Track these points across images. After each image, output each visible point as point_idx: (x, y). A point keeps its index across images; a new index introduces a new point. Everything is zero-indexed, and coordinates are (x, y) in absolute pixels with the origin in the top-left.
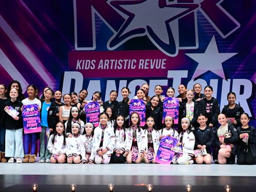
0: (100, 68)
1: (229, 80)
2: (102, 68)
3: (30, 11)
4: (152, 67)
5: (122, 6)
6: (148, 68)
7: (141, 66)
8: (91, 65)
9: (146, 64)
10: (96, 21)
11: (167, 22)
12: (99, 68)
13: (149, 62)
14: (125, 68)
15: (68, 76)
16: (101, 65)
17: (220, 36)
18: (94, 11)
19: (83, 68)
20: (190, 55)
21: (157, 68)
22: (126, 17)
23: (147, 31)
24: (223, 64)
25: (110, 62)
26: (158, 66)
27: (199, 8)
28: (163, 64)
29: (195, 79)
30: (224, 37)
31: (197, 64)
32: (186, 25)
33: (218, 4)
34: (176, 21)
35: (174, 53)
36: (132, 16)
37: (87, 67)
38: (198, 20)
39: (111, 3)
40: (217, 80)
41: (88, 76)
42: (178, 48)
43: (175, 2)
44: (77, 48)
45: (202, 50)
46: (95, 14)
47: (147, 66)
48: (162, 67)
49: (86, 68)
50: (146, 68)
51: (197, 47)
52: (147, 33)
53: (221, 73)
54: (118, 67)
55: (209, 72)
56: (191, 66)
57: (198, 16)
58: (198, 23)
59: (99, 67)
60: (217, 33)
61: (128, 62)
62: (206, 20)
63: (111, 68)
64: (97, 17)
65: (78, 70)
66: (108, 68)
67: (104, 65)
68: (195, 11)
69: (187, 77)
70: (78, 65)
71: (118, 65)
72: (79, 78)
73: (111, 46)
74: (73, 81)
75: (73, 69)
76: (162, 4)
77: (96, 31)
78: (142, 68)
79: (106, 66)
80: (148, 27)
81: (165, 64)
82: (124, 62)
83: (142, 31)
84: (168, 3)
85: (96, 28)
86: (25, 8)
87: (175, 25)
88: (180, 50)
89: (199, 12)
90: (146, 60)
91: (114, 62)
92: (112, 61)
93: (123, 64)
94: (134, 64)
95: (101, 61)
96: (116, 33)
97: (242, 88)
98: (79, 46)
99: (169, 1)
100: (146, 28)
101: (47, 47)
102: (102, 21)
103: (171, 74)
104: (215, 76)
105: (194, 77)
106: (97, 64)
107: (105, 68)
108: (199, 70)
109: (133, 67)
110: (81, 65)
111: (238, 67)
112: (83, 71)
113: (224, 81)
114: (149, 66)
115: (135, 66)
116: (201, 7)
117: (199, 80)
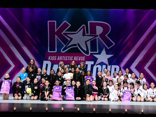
1: (110, 66)
2: (59, 60)
3: (30, 36)
4: (79, 60)
5: (68, 35)
7: (75, 59)
8: (54, 58)
9: (77, 58)
10: (57, 41)
11: (86, 42)
13: (78, 58)
14: (68, 60)
15: (45, 63)
17: (107, 48)
18: (56, 36)
20: (95, 55)
21: (81, 60)
22: (69, 39)
23: (77, 45)
24: (108, 59)
25: (62, 57)
27: (99, 37)
28: (84, 58)
29: (97, 65)
30: (108, 48)
31: (97, 59)
32: (93, 43)
33: (106, 35)
34: (89, 41)
35: (88, 54)
36: (71, 39)
38: (98, 41)
39: (64, 33)
40: (105, 66)
41: (53, 63)
42: (90, 52)
43: (89, 34)
44: (49, 52)
45: (99, 53)
46: (57, 38)
47: (77, 59)
48: (83, 60)
49: (52, 60)
51: (97, 52)
52: (77, 46)
53: (107, 63)
55: (102, 62)
56: (95, 60)
57: (98, 40)
58: (98, 43)
60: (106, 47)
61: (69, 58)
62: (101, 41)
63: (63, 60)
64: (57, 39)
65: (49, 60)
66: (61, 60)
67: (60, 58)
68: (97, 38)
69: (93, 64)
70: (49, 58)
71: (65, 58)
72: (49, 63)
73: (63, 51)
74: (47, 65)
75: (47, 60)
76: (84, 35)
77: (57, 45)
80: (78, 44)
82: (68, 57)
83: (75, 45)
84: (86, 34)
85: (57, 43)
86: (28, 34)
87: (89, 43)
88: (91, 53)
89: (98, 38)
90: (77, 57)
91: (64, 57)
92: (63, 57)
93: (68, 58)
94: (72, 58)
95: (59, 57)
96: (65, 46)
97: (115, 69)
98: (50, 51)
99: (87, 33)
100: (77, 44)
101: (36, 50)
102: (59, 41)
103: (87, 63)
104: (105, 64)
105: (96, 64)
106: (57, 58)
108: (98, 62)
110: (50, 58)
111: (114, 61)
112: (51, 61)
113: (108, 66)
114: (78, 59)
116: (100, 36)
117: (98, 65)
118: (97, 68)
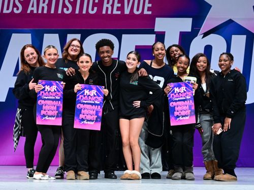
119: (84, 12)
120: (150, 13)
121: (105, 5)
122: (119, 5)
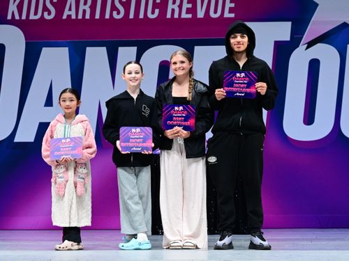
0: (69, 16)
2: (74, 17)
4: (201, 14)
6: (190, 16)
7: (173, 10)
8: (45, 9)
9: (186, 5)
12: (65, 17)
13: (192, 1)
14: (131, 16)
16: (70, 10)
19: (24, 17)
21: (212, 15)
25: (94, 2)
26: (215, 12)
28: (229, 5)
29: (310, 44)
31: (315, 5)
37: (36, 13)
47: (188, 11)
48: (227, 15)
49: (32, 17)
50: (184, 15)
54: (115, 13)
56: (299, 12)
59: (66, 13)
61: (138, 2)
63: (97, 16)
65: (13, 22)
66: (88, 16)
67: (77, 6)
69: (288, 38)
70: (13, 8)
71: (114, 8)
78: (176, 16)
79: (84, 11)
81: (233, 5)
82: (129, 1)
91: (104, 3)
93: (126, 5)
94: (155, 6)
105: (307, 37)
106: (60, 7)
107: (80, 17)
109: (153, 12)
110: (20, 7)
112: (24, 25)
114: (192, 11)
115: (157, 11)
117: (319, 45)
118: (314, 66)
119: (141, 16)
120: (232, 15)
121: (170, 6)
122: (190, 6)
